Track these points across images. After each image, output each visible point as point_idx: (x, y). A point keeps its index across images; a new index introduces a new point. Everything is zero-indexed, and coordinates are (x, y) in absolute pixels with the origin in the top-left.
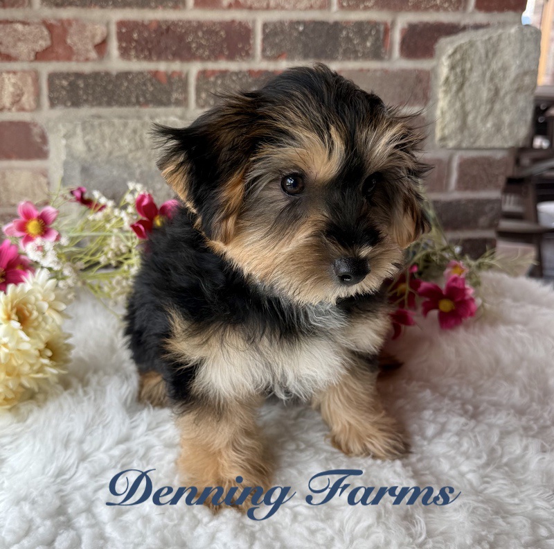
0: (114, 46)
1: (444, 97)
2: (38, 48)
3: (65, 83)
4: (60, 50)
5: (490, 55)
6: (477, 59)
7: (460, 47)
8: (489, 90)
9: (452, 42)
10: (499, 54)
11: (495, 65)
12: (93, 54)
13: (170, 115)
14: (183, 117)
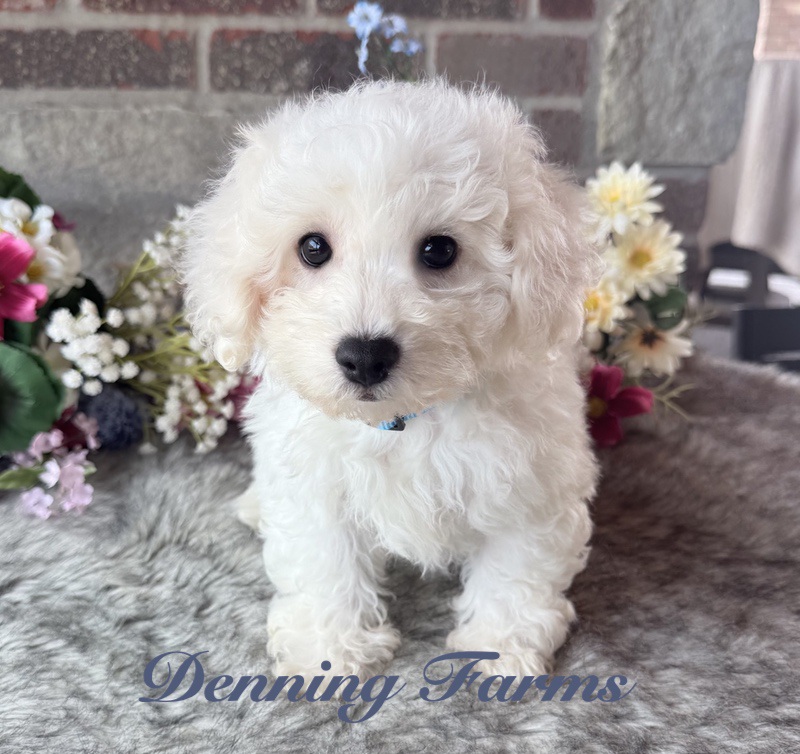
1: (610, 82)
6: (660, 22)
8: (681, 71)
10: (695, 15)
11: (690, 32)
13: (168, 102)
14: (189, 106)
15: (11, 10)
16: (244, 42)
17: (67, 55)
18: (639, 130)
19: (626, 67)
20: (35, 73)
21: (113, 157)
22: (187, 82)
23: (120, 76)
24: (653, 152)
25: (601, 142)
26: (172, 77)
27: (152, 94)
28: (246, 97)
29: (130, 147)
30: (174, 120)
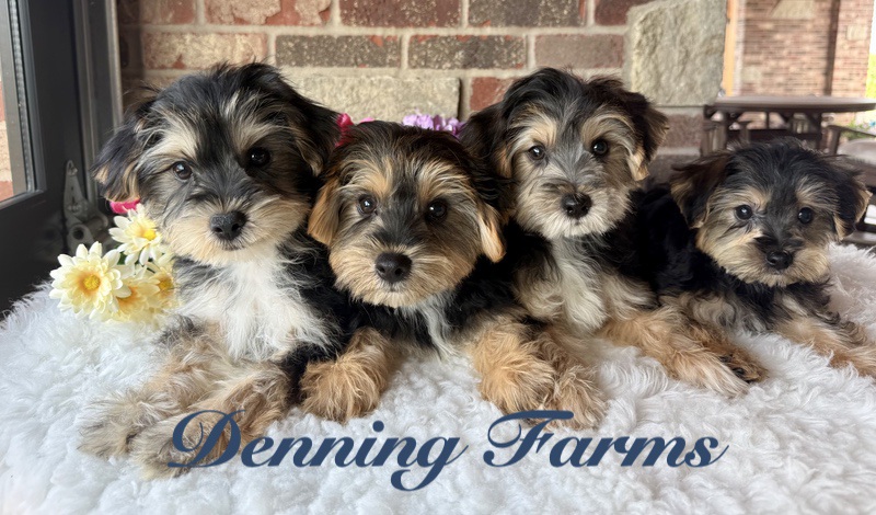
0: (336, 13)
1: (638, 59)
2: (269, 14)
3: (291, 45)
4: (288, 16)
5: (679, 22)
6: (666, 25)
7: (651, 14)
8: (680, 52)
9: (643, 11)
10: (687, 21)
11: (684, 31)
12: (318, 20)
13: (385, 74)
14: (395, 77)
15: (303, 25)
16: (428, 42)
17: (331, 49)
19: (647, 51)
20: (313, 59)
21: (354, 104)
22: (396, 64)
23: (359, 60)
26: (388, 61)
27: (376, 70)
28: (428, 72)
29: (363, 99)
30: (388, 84)
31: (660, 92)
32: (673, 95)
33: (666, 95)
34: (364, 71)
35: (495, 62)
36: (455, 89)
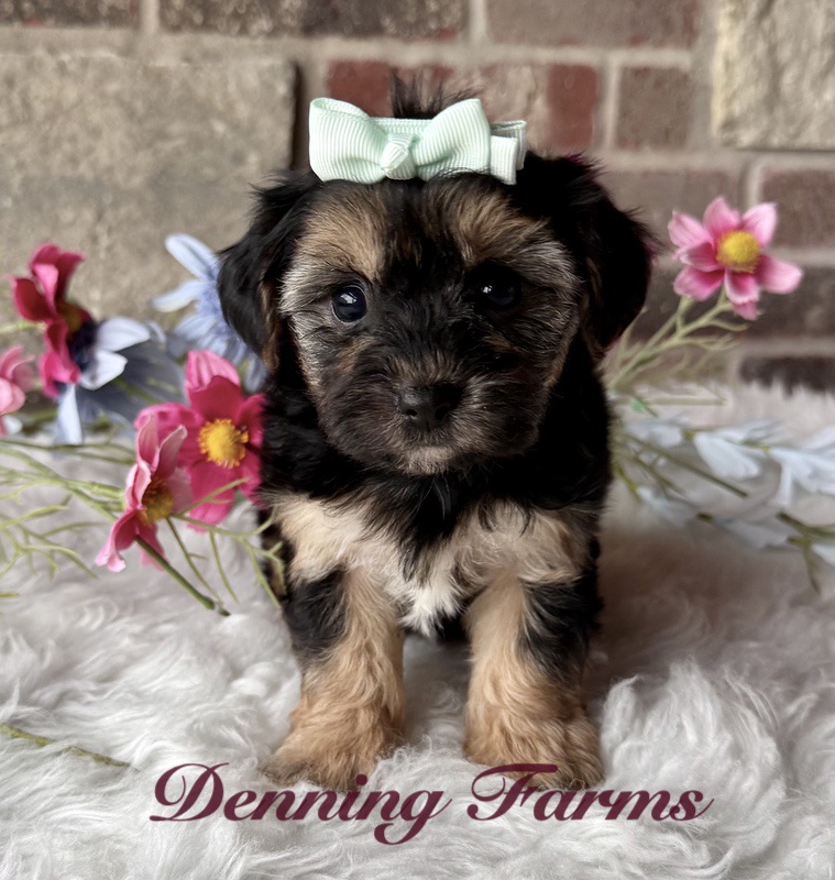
1: (731, 28)
8: (830, 14)
13: (98, 45)
14: (127, 51)
18: (773, 98)
19: (753, 9)
21: (15, 123)
22: (126, 16)
23: (27, 6)
24: (792, 130)
25: (718, 113)
26: (104, 10)
27: (73, 33)
28: (211, 41)
29: (40, 109)
30: (107, 72)
31: (779, 113)
32: (806, 121)
33: (790, 120)
34: (41, 35)
35: (387, 22)
36: (283, 89)
